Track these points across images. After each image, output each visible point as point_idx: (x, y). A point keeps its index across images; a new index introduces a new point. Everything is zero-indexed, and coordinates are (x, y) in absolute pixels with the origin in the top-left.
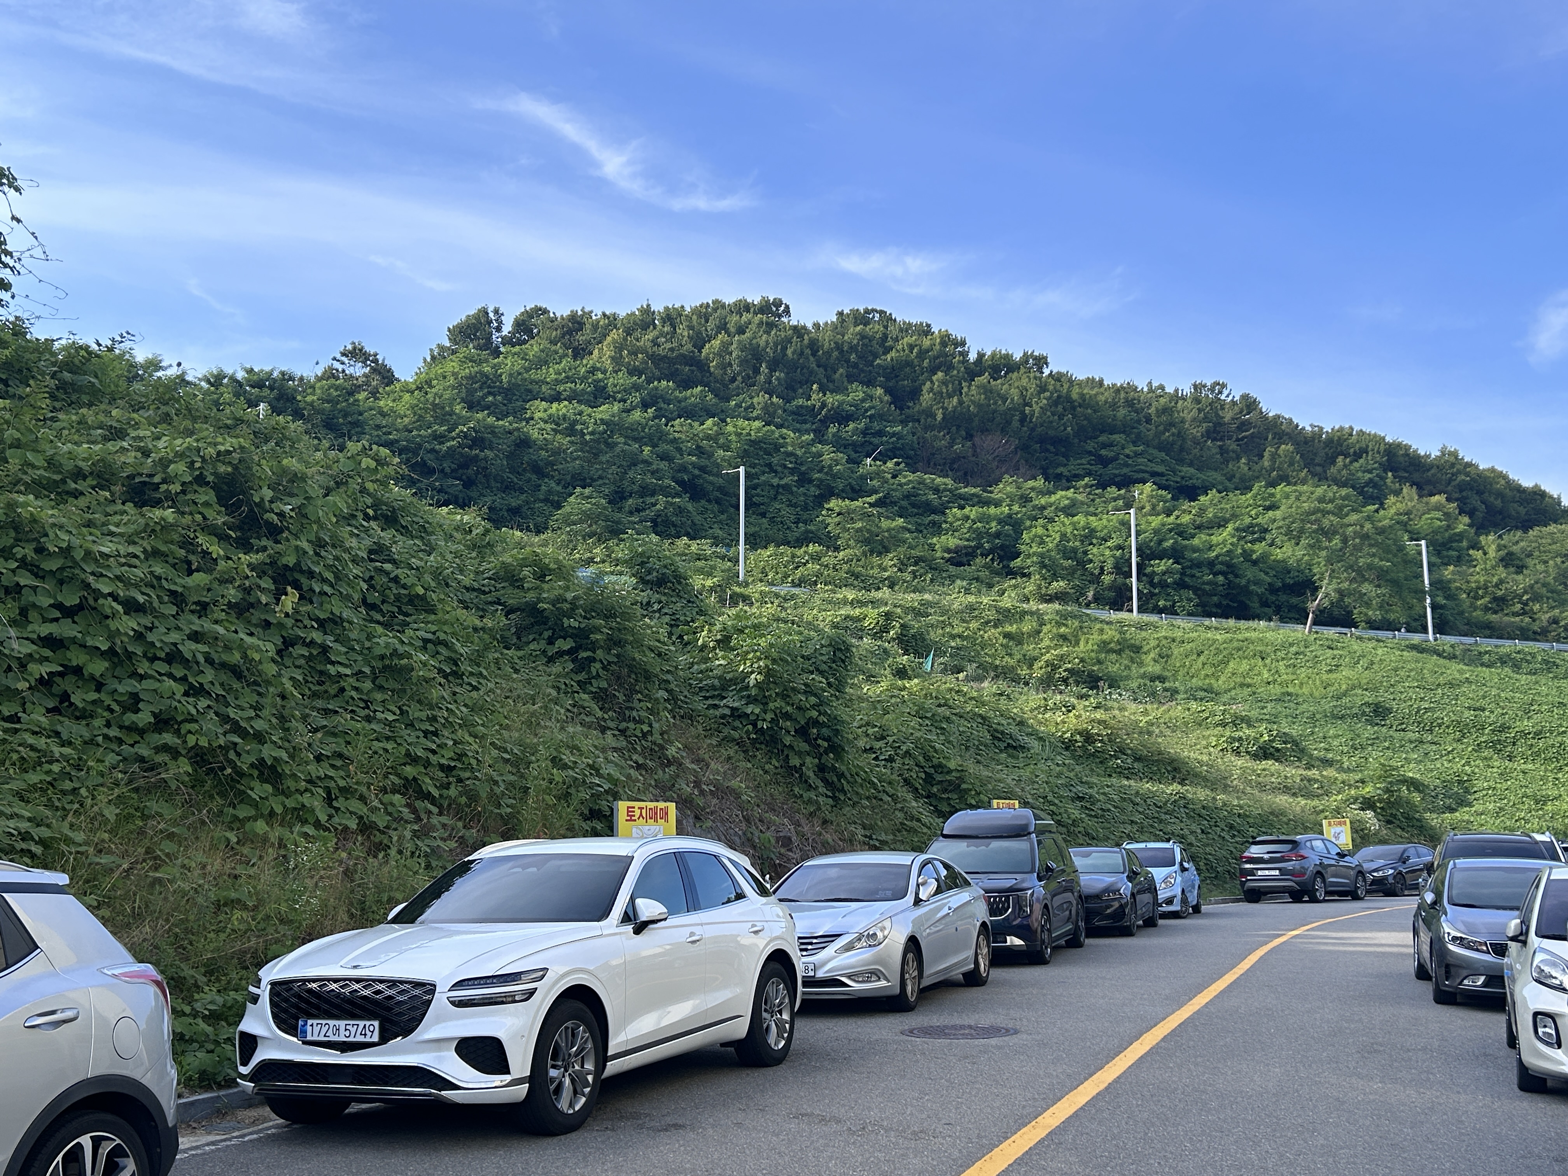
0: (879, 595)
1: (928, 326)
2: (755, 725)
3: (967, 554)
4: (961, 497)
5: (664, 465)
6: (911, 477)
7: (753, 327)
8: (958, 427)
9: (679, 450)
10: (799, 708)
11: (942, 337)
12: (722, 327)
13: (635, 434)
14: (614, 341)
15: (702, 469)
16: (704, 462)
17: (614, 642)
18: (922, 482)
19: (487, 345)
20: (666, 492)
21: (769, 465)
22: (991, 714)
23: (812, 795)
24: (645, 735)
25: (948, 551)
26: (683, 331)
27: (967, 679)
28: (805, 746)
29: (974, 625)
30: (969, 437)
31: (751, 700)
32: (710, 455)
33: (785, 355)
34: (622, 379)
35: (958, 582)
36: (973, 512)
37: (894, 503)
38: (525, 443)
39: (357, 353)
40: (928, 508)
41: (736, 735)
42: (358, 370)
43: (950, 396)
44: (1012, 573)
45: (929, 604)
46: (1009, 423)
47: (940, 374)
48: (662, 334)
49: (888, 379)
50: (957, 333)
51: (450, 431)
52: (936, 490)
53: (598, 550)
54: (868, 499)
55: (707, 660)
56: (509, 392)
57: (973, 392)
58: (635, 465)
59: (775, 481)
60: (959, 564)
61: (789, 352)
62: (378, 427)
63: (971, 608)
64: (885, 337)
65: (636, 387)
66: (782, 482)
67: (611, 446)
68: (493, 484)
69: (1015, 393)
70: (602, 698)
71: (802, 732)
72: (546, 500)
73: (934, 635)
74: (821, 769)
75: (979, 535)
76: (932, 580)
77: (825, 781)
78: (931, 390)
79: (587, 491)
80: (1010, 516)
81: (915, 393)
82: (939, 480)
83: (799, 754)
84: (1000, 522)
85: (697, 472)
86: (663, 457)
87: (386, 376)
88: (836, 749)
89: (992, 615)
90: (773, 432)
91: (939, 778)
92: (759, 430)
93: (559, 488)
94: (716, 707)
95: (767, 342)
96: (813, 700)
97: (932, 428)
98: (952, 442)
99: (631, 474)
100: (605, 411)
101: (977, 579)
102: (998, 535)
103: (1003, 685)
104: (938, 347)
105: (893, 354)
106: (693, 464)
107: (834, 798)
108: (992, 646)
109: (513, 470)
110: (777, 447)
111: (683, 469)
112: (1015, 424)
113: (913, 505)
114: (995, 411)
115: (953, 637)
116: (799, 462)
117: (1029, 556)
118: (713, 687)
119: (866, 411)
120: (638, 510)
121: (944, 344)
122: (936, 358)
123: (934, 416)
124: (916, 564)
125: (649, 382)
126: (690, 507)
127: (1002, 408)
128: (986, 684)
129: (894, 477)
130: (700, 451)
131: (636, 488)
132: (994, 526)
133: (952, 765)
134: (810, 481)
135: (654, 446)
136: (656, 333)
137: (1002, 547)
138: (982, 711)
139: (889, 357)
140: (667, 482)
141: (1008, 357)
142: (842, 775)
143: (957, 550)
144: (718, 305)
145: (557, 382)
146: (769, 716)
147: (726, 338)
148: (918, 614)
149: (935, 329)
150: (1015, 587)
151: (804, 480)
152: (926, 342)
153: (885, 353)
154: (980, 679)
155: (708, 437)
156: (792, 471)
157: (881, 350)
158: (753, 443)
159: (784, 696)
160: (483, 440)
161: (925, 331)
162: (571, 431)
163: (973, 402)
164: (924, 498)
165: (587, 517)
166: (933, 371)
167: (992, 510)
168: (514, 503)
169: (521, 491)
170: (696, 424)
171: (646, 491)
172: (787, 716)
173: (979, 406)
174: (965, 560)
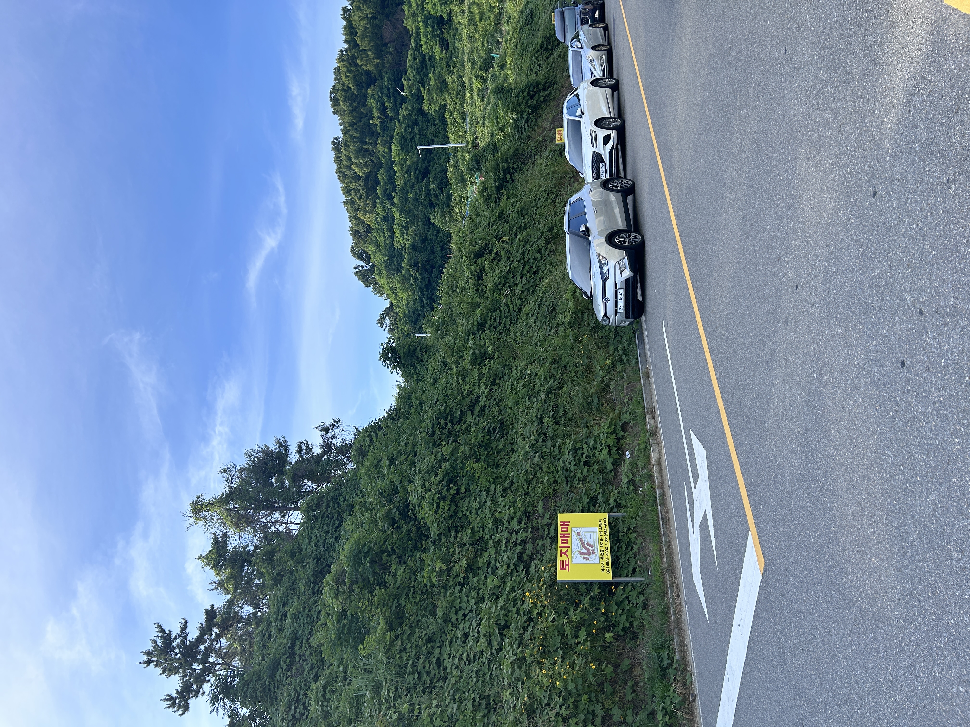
0: (467, 82)
1: (335, 69)
2: (530, 114)
3: (443, 42)
4: (416, 46)
5: (416, 187)
6: (409, 71)
7: (347, 153)
8: (382, 51)
9: (409, 181)
10: (524, 99)
11: (340, 62)
12: (349, 168)
13: (404, 200)
14: (363, 215)
15: (416, 169)
16: (413, 169)
17: (507, 162)
18: (411, 66)
19: (371, 270)
20: (427, 185)
21: (411, 139)
22: (519, 26)
23: (553, 92)
24: (536, 148)
25: (442, 51)
26: (353, 186)
27: (502, 38)
28: (537, 96)
29: (477, 36)
30: (385, 45)
31: (522, 116)
32: (409, 166)
33: (358, 137)
34: (379, 209)
35: (457, 45)
36: (423, 40)
37: (422, 78)
38: (413, 246)
39: (381, 322)
40: (423, 62)
41: (534, 120)
42: (388, 321)
43: (368, 56)
44: (450, 19)
45: (469, 58)
46: (377, 25)
47: (358, 61)
48: (356, 195)
49: (363, 87)
50: (337, 55)
51: (412, 276)
52: (414, 59)
53: (457, 210)
54: (423, 91)
55: (509, 135)
56: (391, 257)
57: (364, 44)
58: (417, 199)
59: (418, 136)
60: (448, 45)
61: (356, 135)
62: (414, 304)
63: (469, 38)
64: (343, 90)
65: (382, 203)
66: (418, 132)
67: (411, 210)
68: (432, 258)
69: (363, 23)
70: (524, 163)
71: (532, 97)
72: (436, 236)
73: (483, 54)
74: (544, 89)
75: (434, 36)
76: (456, 58)
77: (548, 88)
78: (366, 65)
79: (432, 217)
80: (423, 22)
81: (368, 73)
82: (409, 58)
83: (539, 98)
84: (426, 26)
85: (417, 172)
86: (413, 187)
87: (388, 311)
88: (537, 84)
89: (472, 28)
90: (396, 139)
91: (545, 46)
92: (396, 146)
93: (431, 231)
94: (525, 129)
95: (354, 146)
96: (521, 94)
97: (383, 64)
98: (390, 53)
99: (421, 201)
100: (396, 214)
101: (454, 36)
102: (433, 27)
103: (504, 21)
104: (345, 63)
105: (351, 85)
106: (414, 174)
107: (554, 83)
108: (486, 26)
109: (425, 250)
110: (403, 137)
111: (417, 178)
112: (377, 22)
113: (422, 69)
114: (372, 33)
115: (483, 45)
116: (408, 126)
117: (442, 11)
118: (518, 131)
119: (379, 96)
120: (437, 196)
121: (343, 61)
122: (350, 64)
123: (378, 64)
124: (450, 66)
125: (379, 198)
126: (433, 174)
127: (370, 29)
128: (503, 29)
129: (410, 80)
130: (408, 171)
131: (427, 198)
132: (429, 29)
133: (540, 41)
134: (416, 120)
135: (408, 192)
136: (355, 197)
137: (438, 24)
138: (518, 30)
139: (353, 87)
140: (423, 184)
141: (345, 28)
142: (546, 82)
143: (441, 47)
144: (338, 171)
145: (384, 236)
146: (527, 109)
147: (354, 165)
148: (474, 63)
149: (336, 65)
150: (456, 17)
151: (416, 123)
152: (343, 69)
153: (351, 90)
154: (501, 32)
155: (402, 168)
156: (413, 128)
157: (350, 92)
158: (402, 148)
159: (520, 105)
160: (414, 263)
161: (338, 70)
162: (406, 228)
163: (369, 44)
164: (419, 64)
165: (443, 215)
166: (356, 65)
167: (422, 30)
168: (439, 248)
169: (433, 246)
170: (397, 175)
171: (428, 193)
172: (527, 103)
173: (371, 40)
174: (445, 43)
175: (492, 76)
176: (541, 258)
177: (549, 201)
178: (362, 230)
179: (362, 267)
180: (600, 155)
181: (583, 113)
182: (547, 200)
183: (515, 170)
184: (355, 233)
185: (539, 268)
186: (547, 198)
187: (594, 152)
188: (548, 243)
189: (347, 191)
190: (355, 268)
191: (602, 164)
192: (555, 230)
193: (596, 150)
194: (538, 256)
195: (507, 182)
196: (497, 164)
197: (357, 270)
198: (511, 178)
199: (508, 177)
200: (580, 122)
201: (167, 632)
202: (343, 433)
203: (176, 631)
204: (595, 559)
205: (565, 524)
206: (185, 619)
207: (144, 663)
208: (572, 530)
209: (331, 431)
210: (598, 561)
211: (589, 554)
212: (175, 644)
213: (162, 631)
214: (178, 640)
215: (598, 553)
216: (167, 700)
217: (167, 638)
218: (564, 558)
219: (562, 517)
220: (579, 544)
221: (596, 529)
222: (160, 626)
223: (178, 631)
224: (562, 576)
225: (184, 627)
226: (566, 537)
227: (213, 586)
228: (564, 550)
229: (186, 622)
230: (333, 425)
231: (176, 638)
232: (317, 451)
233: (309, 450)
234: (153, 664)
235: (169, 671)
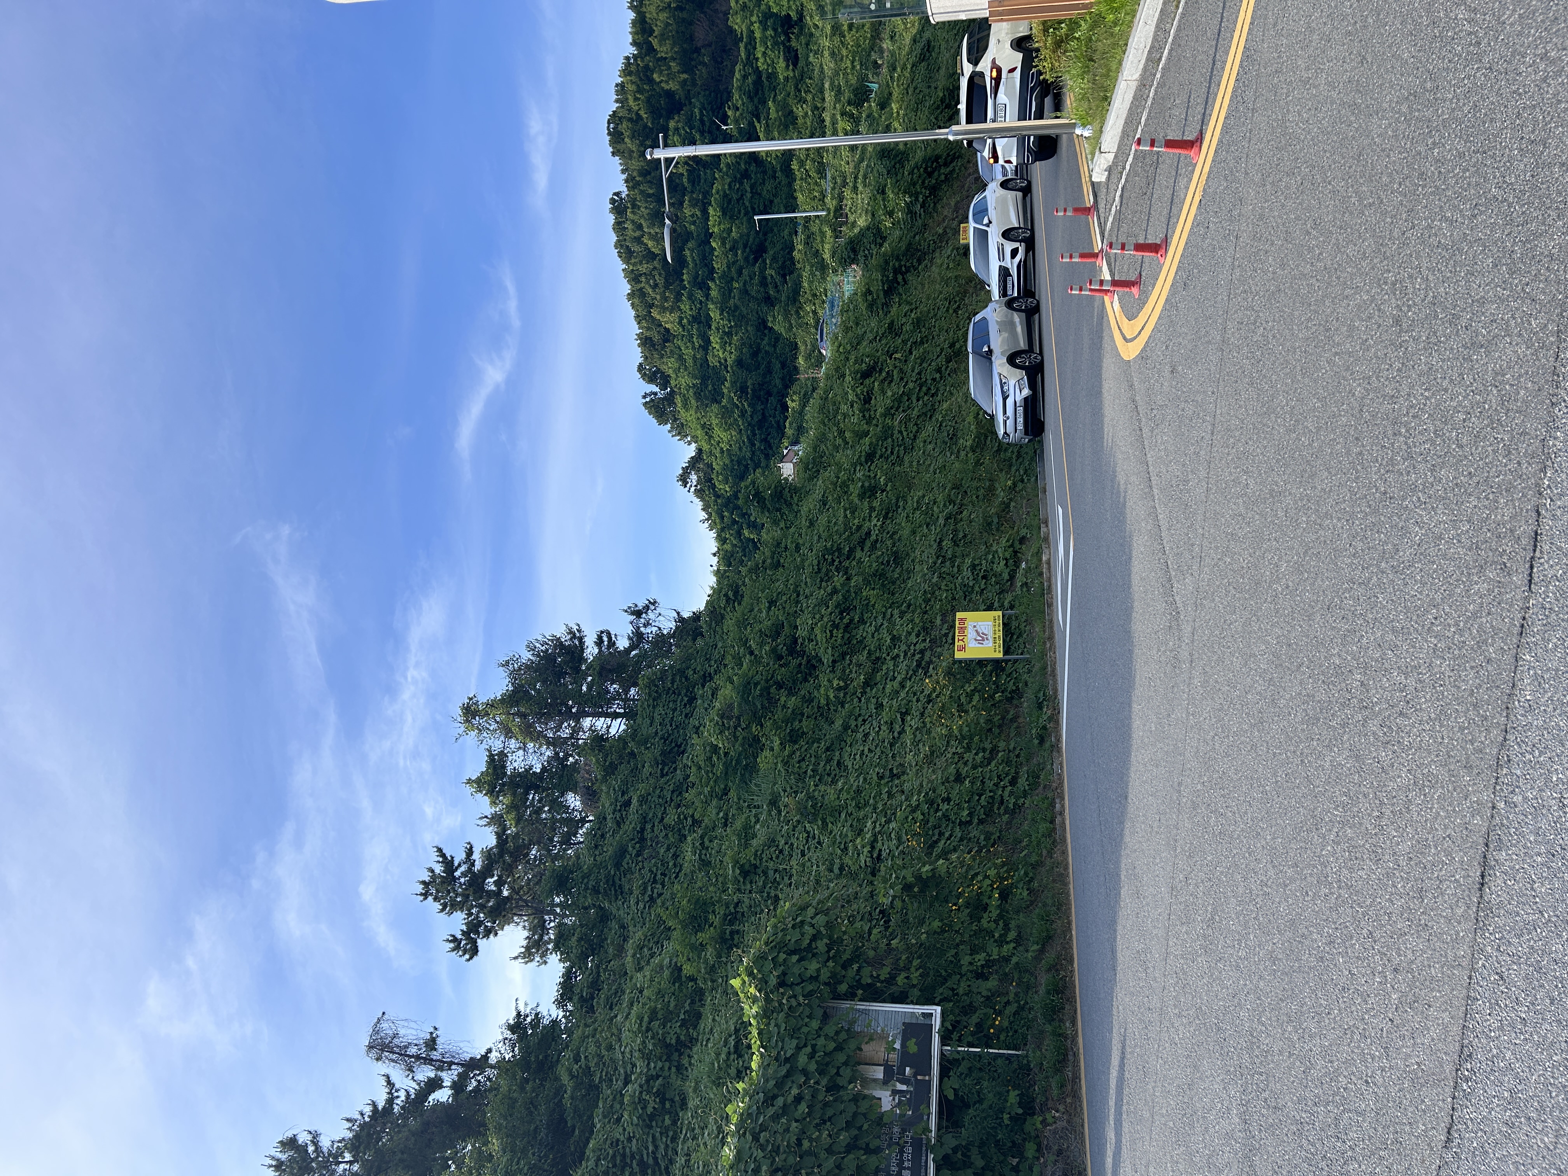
0: (828, 120)
1: (617, 85)
2: (927, 197)
3: (789, 52)
4: (748, 58)
5: (745, 272)
6: (736, 96)
7: (636, 218)
8: (692, 60)
9: (734, 263)
10: (919, 177)
11: (625, 76)
12: (638, 240)
13: (727, 292)
14: (660, 313)
15: (745, 246)
16: (741, 245)
17: (898, 259)
18: (740, 88)
19: (670, 399)
20: (763, 270)
21: (738, 200)
22: (911, 61)
23: (957, 168)
24: (934, 243)
25: (787, 66)
26: (644, 268)
27: (882, 58)
28: (936, 173)
29: (844, 52)
30: (697, 50)
31: (917, 199)
32: (735, 241)
33: (653, 194)
34: (685, 306)
35: (811, 59)
36: (760, 49)
37: (757, 108)
38: (739, 363)
39: (684, 479)
40: (758, 82)
41: (932, 205)
42: (694, 477)
43: (669, 68)
44: (801, 17)
45: (832, 84)
46: (684, 20)
47: (655, 76)
48: (648, 282)
49: (661, 116)
50: (620, 64)
51: (738, 407)
52: (745, 77)
53: (808, 309)
54: (758, 128)
55: (899, 222)
56: (704, 379)
57: (664, 50)
58: (747, 291)
59: (749, 195)
60: (796, 57)
61: (651, 191)
62: (740, 449)
63: (833, 54)
64: (630, 120)
65: (690, 297)
66: (748, 189)
67: (736, 307)
68: (768, 379)
69: (663, 16)
70: (920, 261)
71: (930, 175)
72: (775, 346)
73: (853, 80)
74: (946, 165)
75: (776, 43)
76: (810, 78)
77: (951, 162)
78: (667, 82)
79: (770, 319)
80: (760, 22)
81: (669, 94)
82: (737, 75)
83: (939, 175)
84: (765, 29)
85: (748, 250)
86: (740, 273)
87: (694, 463)
88: (937, 158)
89: (837, 39)
90: (715, 199)
92: (715, 210)
93: (766, 339)
94: (920, 215)
95: (646, 208)
96: (916, 171)
97: (694, 81)
98: (704, 64)
99: (753, 293)
100: (715, 314)
101: (807, 44)
102: (775, 30)
103: (886, 35)
104: (633, 78)
105: (642, 113)
106: (743, 253)
107: (958, 158)
108: (858, 39)
109: (758, 368)
110: (725, 195)
111: (746, 259)
112: (684, 15)
113: (756, 93)
114: (677, 32)
115: (853, 67)
116: (735, 179)
117: (789, 7)
118: (911, 217)
119: (686, 132)
120: (776, 287)
121: (630, 73)
122: (641, 80)
123: (685, 81)
124: (800, 91)
125: (684, 288)
126: (771, 252)
127: (674, 26)
128: (885, 46)
129: (738, 109)
130: (733, 249)
131: (762, 289)
132: (770, 32)
134: (746, 170)
135: (732, 279)
136: (647, 286)
137: (782, 26)
138: (909, 66)
139: (645, 116)
140: (756, 269)
141: (634, 23)
142: (948, 155)
143: (787, 60)
144: (619, 245)
145: (693, 348)
146: (924, 191)
147: (646, 236)
148: (839, 92)
149: (619, 80)
150: (811, 17)
151: (746, 175)
152: (630, 87)
153: (642, 119)
154: (881, 51)
155: (724, 244)
156: (741, 183)
157: (641, 122)
158: (724, 213)
159: (914, 184)
160: (741, 388)
161: (621, 88)
162: (729, 334)
163: (672, 49)
164: (751, 86)
165: (786, 316)
166: (651, 81)
167: (758, 35)
168: (778, 366)
169: (769, 362)
170: (716, 253)
171: (763, 283)
172: (923, 182)
173: (673, 45)
174: (793, 54)
175: (868, 116)
176: (941, 378)
177: (951, 311)
178: (656, 338)
179: (655, 394)
180: (1008, 269)
181: (990, 222)
182: (947, 311)
183: (908, 271)
184: (645, 342)
185: (938, 390)
186: (948, 308)
187: (1000, 266)
188: (948, 361)
189: (633, 277)
190: (644, 397)
191: (1009, 278)
192: (957, 346)
193: (1003, 264)
194: (938, 376)
195: (898, 283)
196: (887, 262)
197: (648, 400)
198: (904, 279)
199: (900, 278)
200: (987, 232)
201: (449, 858)
202: (661, 618)
203: (459, 856)
204: (989, 644)
205: (962, 620)
206: (469, 843)
207: (421, 894)
208: (969, 624)
209: (644, 615)
210: (991, 644)
211: (983, 640)
212: (457, 874)
213: (443, 855)
214: (463, 868)
215: (991, 640)
216: (450, 941)
217: (449, 864)
218: (961, 643)
219: (959, 615)
220: (975, 634)
221: (990, 623)
222: (440, 850)
223: (464, 856)
224: (958, 655)
225: (470, 852)
226: (962, 629)
227: (484, 822)
228: (961, 638)
229: (471, 847)
230: (647, 608)
231: (459, 865)
232: (622, 643)
233: (612, 644)
234: (430, 898)
235: (450, 907)
